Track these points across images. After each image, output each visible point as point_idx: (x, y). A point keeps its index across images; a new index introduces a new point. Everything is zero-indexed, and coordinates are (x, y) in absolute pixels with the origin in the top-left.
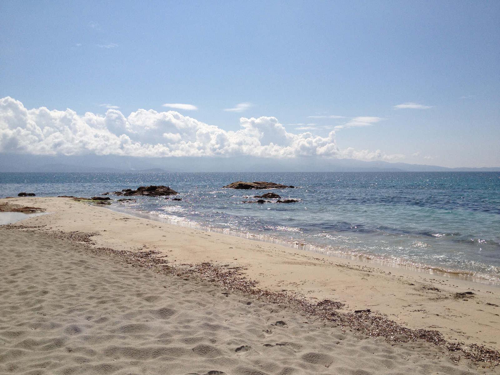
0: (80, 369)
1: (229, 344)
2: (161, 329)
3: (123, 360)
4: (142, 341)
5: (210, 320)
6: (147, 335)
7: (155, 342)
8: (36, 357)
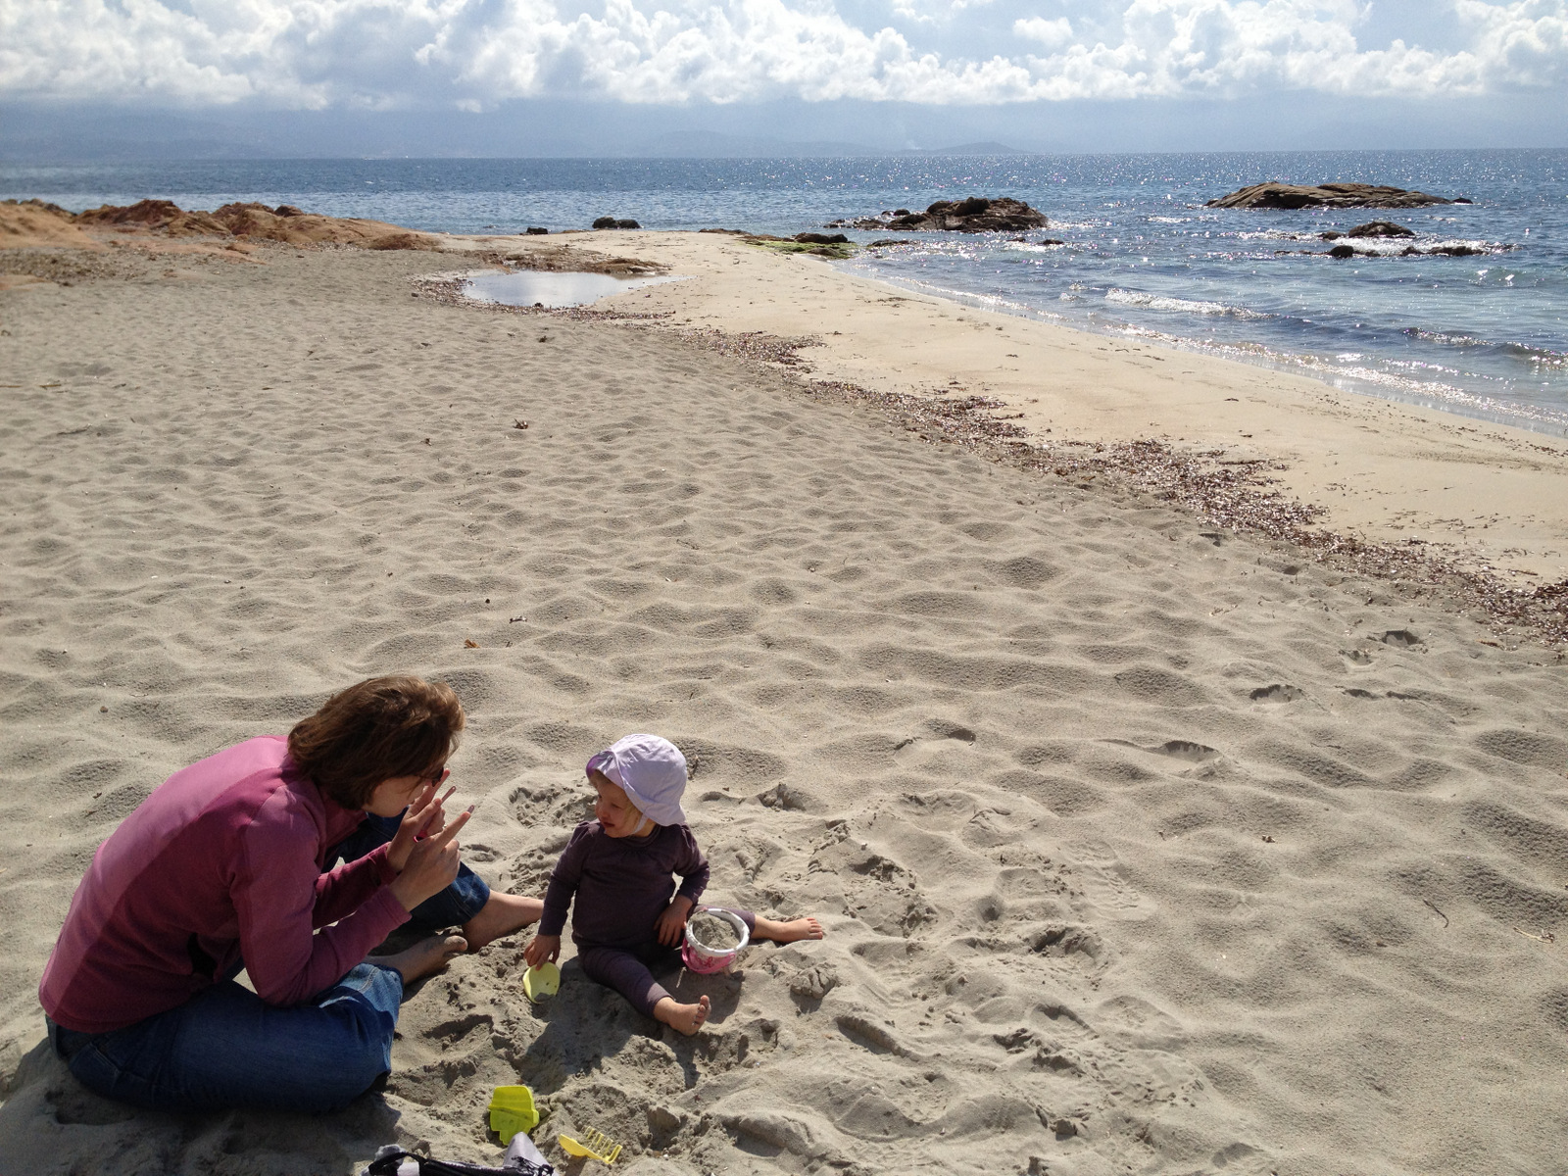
0: (799, 692)
1: (1230, 674)
2: (1017, 614)
3: (912, 682)
4: (965, 641)
5: (1165, 603)
6: (978, 625)
7: (1002, 647)
8: (683, 650)
